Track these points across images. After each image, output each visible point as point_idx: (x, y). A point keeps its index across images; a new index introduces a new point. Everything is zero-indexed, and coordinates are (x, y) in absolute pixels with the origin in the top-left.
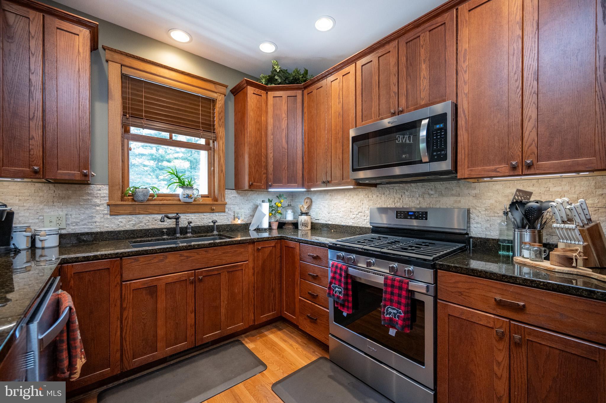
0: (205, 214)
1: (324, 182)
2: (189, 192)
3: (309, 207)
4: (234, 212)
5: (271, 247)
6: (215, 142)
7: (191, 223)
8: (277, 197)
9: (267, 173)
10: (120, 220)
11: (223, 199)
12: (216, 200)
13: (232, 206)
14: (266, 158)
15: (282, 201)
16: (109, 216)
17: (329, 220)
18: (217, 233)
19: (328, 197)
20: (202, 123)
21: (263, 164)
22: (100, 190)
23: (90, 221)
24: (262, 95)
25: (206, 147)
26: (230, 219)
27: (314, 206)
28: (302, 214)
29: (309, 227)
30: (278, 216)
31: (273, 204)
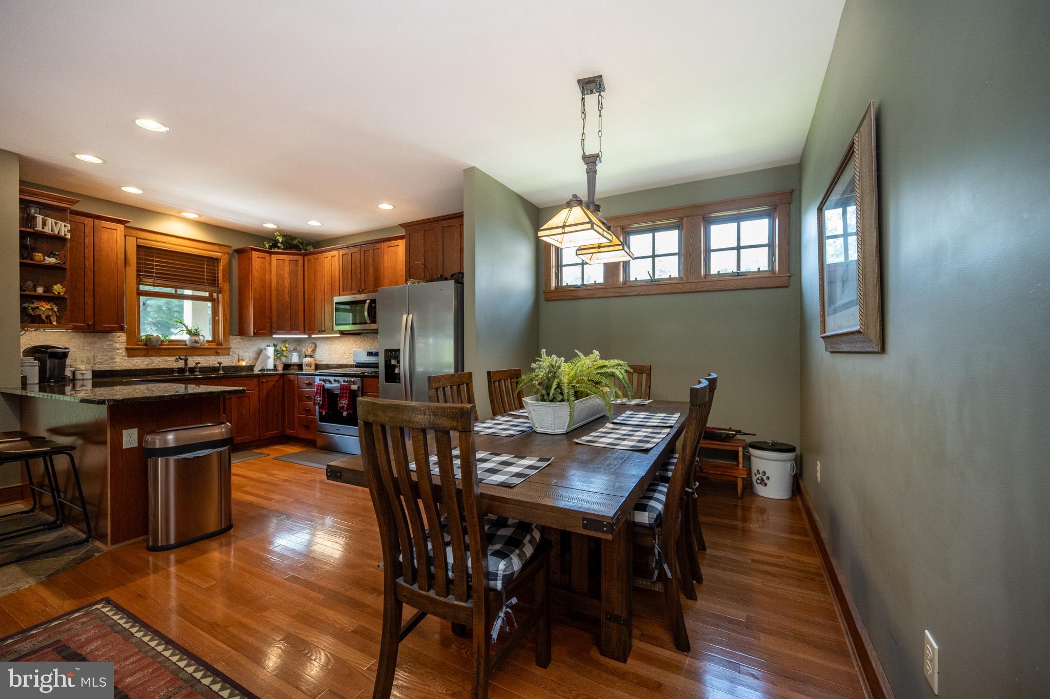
0: (210, 357)
1: (319, 331)
2: (196, 338)
3: (314, 350)
4: (239, 355)
5: (274, 382)
6: (220, 295)
7: (199, 363)
8: (283, 342)
9: (271, 322)
10: (136, 361)
11: (228, 344)
12: (219, 344)
13: (236, 350)
14: (271, 309)
15: (287, 345)
16: (126, 358)
17: (330, 361)
18: (223, 372)
19: (329, 342)
20: (207, 279)
21: (268, 315)
22: (119, 337)
23: (112, 361)
24: (266, 258)
25: (210, 299)
26: (234, 361)
27: (318, 350)
28: (306, 356)
29: (313, 367)
30: (284, 359)
31: (278, 348)
